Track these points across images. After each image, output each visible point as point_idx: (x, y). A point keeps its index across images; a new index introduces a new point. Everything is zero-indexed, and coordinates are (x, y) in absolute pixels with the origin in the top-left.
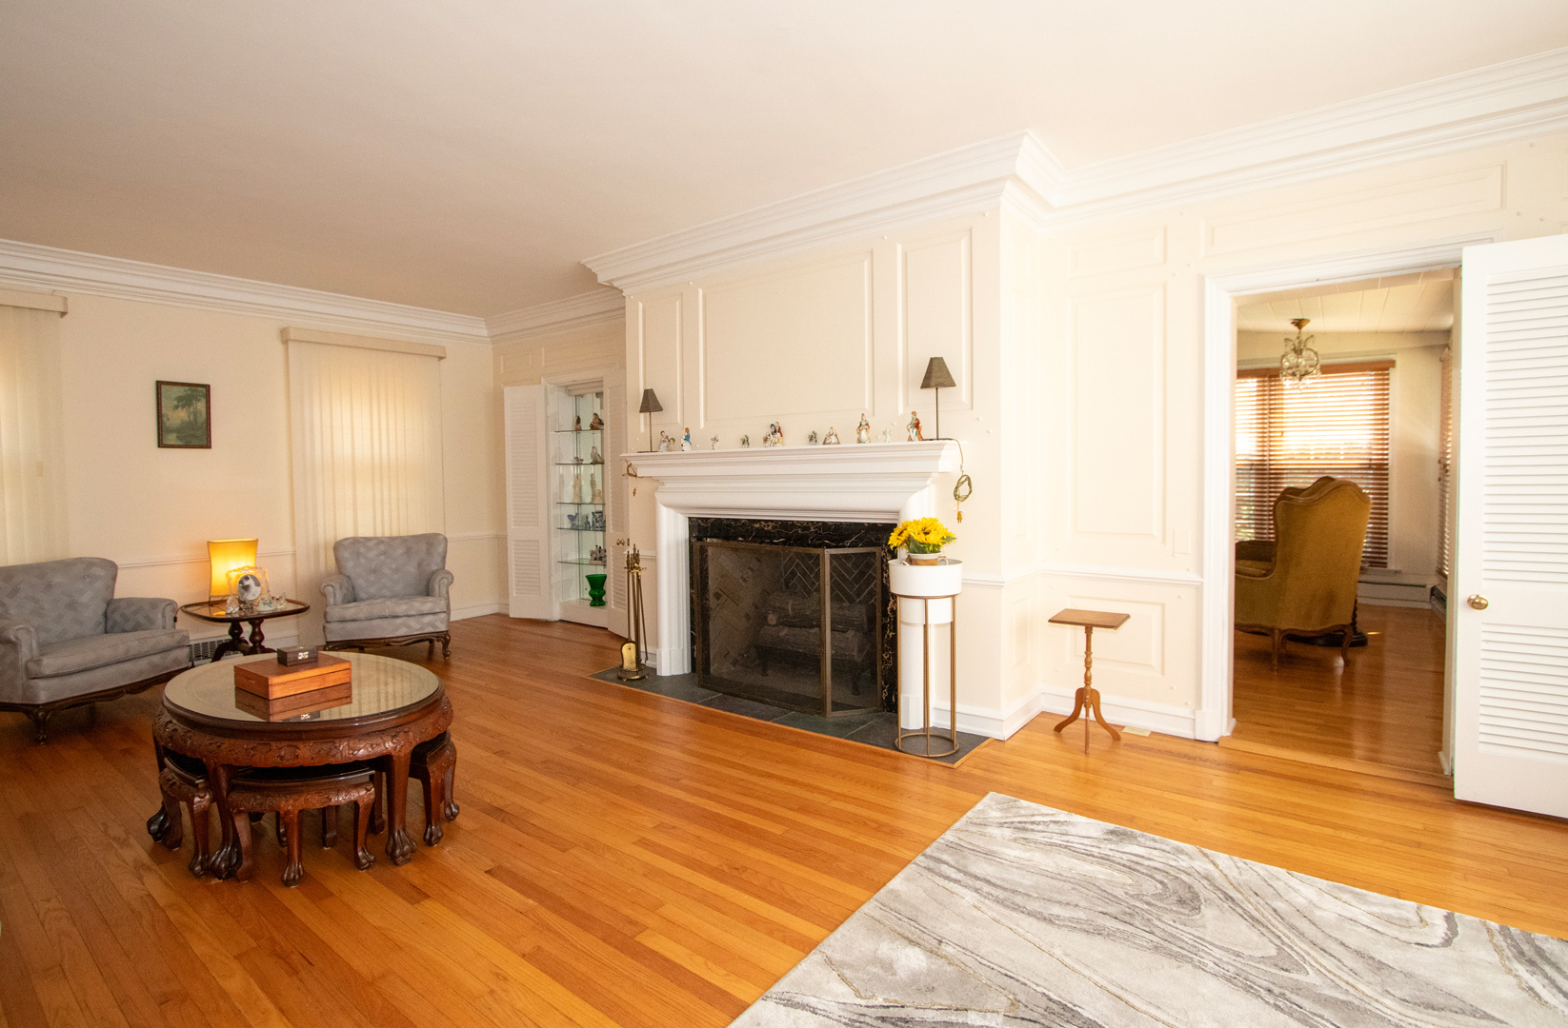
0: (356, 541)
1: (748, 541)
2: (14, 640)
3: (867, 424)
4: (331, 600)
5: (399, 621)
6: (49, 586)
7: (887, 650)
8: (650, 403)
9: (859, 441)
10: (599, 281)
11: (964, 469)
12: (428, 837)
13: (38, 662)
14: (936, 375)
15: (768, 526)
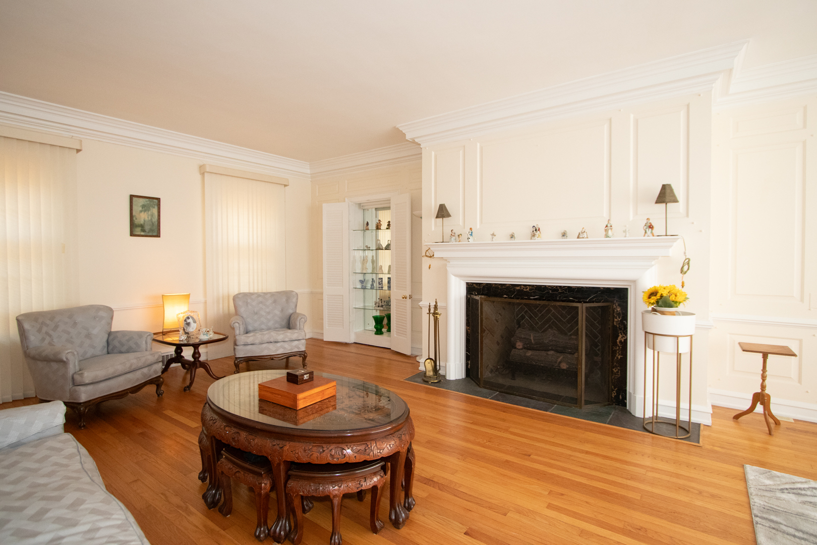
0: (246, 295)
1: (511, 298)
2: (65, 359)
3: (611, 226)
4: (237, 332)
5: (279, 345)
6: (75, 324)
7: (616, 366)
8: (442, 212)
9: (607, 236)
10: (407, 139)
11: (687, 254)
12: (407, 505)
13: (81, 375)
14: (665, 195)
15: (527, 288)
